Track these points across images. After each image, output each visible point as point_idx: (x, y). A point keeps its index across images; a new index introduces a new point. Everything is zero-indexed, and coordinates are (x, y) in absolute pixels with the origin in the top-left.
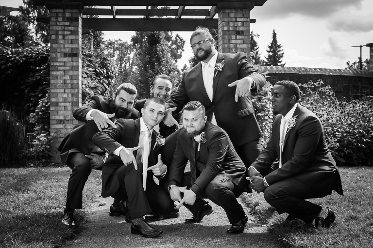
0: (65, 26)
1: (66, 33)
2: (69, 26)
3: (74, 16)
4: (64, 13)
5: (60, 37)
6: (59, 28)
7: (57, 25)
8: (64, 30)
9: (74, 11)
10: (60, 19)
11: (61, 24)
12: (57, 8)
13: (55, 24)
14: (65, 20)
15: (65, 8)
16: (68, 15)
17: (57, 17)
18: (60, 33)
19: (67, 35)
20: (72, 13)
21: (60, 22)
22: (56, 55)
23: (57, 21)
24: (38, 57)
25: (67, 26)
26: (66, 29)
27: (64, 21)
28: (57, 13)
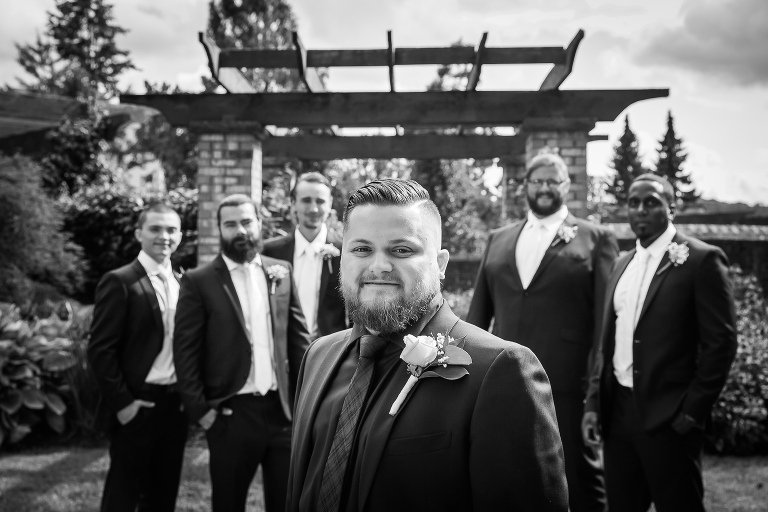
0: (226, 167)
1: (229, 181)
2: (235, 167)
3: (245, 147)
4: (225, 142)
5: (218, 189)
6: (214, 172)
7: (211, 166)
8: (225, 176)
9: (244, 138)
10: (217, 154)
11: (220, 163)
12: (211, 132)
13: (208, 164)
14: (228, 155)
15: (226, 132)
16: (232, 146)
17: (211, 151)
18: (217, 180)
19: (231, 185)
20: (240, 143)
21: (216, 160)
22: (210, 224)
23: (211, 158)
24: (191, 210)
25: (231, 168)
26: (229, 172)
27: (224, 157)
28: (212, 143)
